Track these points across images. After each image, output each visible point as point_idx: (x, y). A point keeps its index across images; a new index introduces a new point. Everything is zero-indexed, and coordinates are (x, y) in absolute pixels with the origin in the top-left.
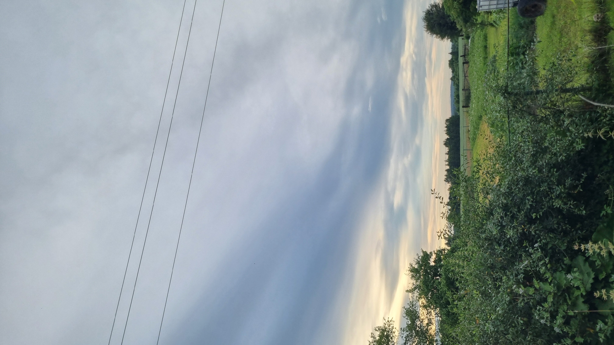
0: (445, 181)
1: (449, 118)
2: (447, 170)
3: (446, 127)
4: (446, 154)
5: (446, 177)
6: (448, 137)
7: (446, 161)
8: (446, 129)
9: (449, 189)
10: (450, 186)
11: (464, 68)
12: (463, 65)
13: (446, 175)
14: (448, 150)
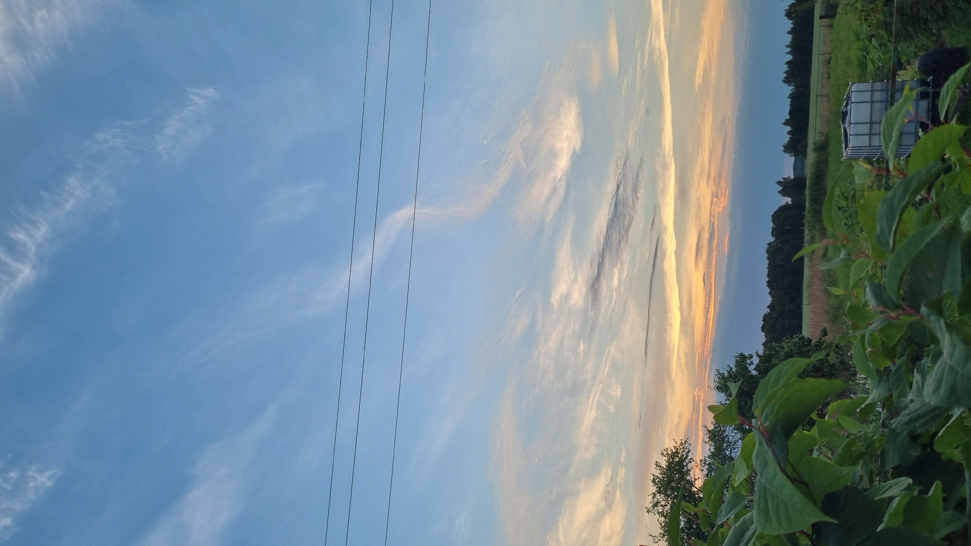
0: (784, 81)
2: (788, 63)
4: (789, 33)
5: (785, 75)
7: (788, 46)
9: (790, 95)
10: (791, 90)
14: (792, 26)
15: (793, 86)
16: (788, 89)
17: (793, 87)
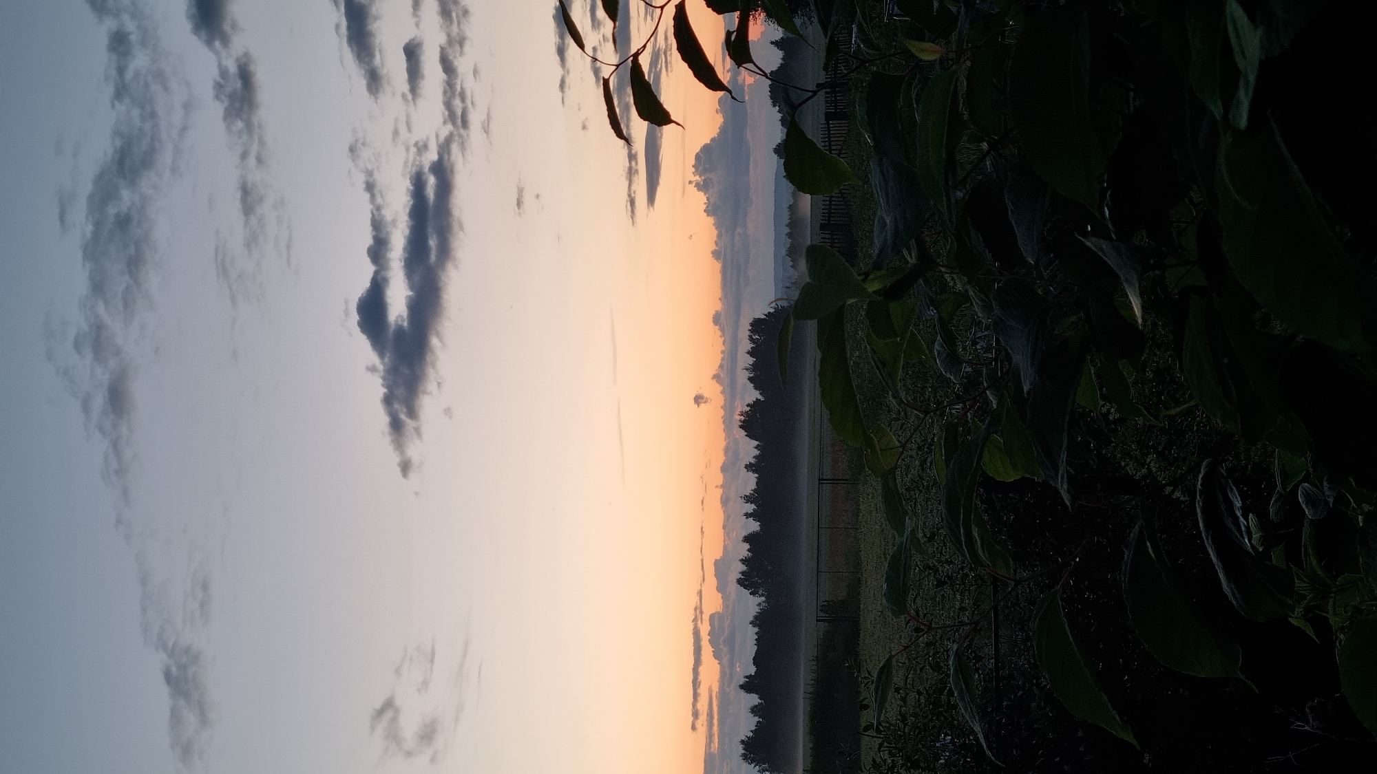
0: (740, 582)
1: (763, 317)
2: (747, 539)
3: (751, 353)
4: (749, 467)
5: (744, 568)
6: (754, 395)
7: (748, 499)
8: (751, 360)
9: (756, 617)
10: (759, 605)
11: (829, 134)
12: (828, 124)
13: (743, 561)
14: (757, 452)
15: (763, 595)
16: (752, 604)
17: (763, 599)
